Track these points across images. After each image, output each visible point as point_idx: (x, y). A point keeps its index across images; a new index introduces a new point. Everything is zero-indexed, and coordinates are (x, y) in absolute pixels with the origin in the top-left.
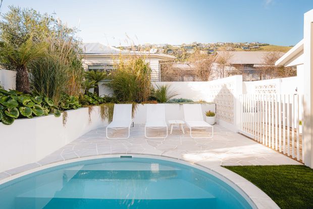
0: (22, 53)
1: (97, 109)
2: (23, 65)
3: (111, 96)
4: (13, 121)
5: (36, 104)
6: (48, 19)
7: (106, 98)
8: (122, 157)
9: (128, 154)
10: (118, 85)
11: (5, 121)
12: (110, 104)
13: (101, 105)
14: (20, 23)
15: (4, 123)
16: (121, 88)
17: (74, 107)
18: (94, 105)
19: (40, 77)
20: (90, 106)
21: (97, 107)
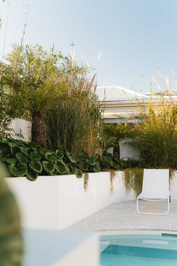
0: (39, 97)
1: (120, 174)
2: (39, 112)
3: (137, 158)
4: (37, 177)
5: (58, 158)
6: (55, 56)
7: (131, 162)
8: (163, 235)
9: (172, 231)
10: (148, 144)
11: (29, 176)
12: (137, 170)
13: (125, 170)
14: (23, 64)
15: (28, 178)
16: (152, 148)
17: (94, 169)
18: (116, 169)
19: (56, 127)
20: (112, 170)
21: (121, 172)
